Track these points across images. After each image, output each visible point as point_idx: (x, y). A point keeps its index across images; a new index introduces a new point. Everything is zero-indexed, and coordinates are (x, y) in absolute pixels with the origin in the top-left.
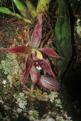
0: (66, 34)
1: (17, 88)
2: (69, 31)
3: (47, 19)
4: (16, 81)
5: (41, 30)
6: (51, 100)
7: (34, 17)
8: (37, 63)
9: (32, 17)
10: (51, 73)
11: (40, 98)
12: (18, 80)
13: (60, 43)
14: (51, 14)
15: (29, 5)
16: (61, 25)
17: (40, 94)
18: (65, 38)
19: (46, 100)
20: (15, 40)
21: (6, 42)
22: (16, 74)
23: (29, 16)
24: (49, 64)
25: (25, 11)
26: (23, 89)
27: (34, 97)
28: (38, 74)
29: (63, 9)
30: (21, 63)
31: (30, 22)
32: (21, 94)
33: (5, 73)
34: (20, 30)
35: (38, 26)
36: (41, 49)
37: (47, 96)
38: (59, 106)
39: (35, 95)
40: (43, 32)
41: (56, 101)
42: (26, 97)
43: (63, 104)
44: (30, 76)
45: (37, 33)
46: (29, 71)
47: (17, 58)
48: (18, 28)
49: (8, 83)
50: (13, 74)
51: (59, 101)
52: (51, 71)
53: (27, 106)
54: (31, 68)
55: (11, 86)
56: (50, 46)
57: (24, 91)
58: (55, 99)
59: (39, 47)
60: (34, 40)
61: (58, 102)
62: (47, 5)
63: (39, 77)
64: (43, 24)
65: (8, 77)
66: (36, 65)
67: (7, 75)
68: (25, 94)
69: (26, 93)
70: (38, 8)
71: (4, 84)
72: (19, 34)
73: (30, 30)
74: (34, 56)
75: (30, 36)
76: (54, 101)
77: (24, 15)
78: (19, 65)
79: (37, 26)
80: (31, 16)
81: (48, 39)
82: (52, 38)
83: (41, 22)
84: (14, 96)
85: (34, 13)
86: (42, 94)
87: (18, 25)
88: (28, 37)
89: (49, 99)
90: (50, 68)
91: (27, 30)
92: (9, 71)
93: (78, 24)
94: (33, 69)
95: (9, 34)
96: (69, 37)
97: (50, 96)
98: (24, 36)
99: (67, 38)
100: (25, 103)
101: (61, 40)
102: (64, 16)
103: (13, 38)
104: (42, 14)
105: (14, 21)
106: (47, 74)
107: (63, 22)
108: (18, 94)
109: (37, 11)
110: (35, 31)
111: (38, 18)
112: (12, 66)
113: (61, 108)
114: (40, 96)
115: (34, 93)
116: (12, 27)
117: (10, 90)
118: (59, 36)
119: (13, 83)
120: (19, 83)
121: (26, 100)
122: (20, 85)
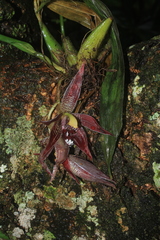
0: (117, 96)
1: (25, 181)
2: (122, 91)
3: (91, 70)
4: (25, 168)
5: (80, 85)
7: (71, 64)
8: (68, 134)
9: (68, 65)
10: (86, 151)
11: (59, 203)
12: (28, 167)
13: (106, 108)
14: (99, 64)
15: (68, 45)
17: (63, 195)
18: (114, 102)
19: (73, 208)
20: (35, 96)
21: (19, 98)
22: (28, 154)
23: (64, 62)
25: (59, 53)
26: (33, 185)
27: (52, 202)
29: (118, 59)
30: (39, 135)
32: (29, 196)
33: (8, 152)
34: (46, 82)
35: (77, 79)
36: (76, 114)
37: (74, 199)
38: (93, 220)
39: (54, 199)
40: (82, 90)
41: (88, 209)
42: (37, 201)
43: (100, 216)
44: (53, 152)
45: (73, 89)
46: (54, 143)
47: (34, 126)
48: (42, 79)
49: (9, 171)
51: (93, 210)
52: (87, 148)
54: (56, 140)
55: (13, 176)
56: (90, 112)
57: (34, 190)
58: (88, 204)
59: (74, 112)
60: (67, 99)
61: (92, 212)
62: (94, 49)
64: (84, 76)
65: (11, 159)
66: (64, 138)
67: (9, 156)
69: (38, 194)
70: (82, 50)
71: (2, 171)
72: (44, 88)
73: (63, 83)
74: (63, 124)
75: (62, 93)
76: (85, 210)
77: (57, 59)
78: (36, 139)
79: (74, 78)
80: (66, 62)
82: (96, 101)
83: (81, 73)
84: (16, 196)
85: (73, 59)
86: (67, 194)
87: (43, 74)
88: (58, 94)
89: (77, 208)
91: (56, 84)
92: (15, 149)
93: (136, 83)
95: (27, 85)
96: (120, 100)
97: (79, 199)
98: (51, 93)
99: (118, 101)
100: (32, 214)
101: (109, 105)
102: (118, 70)
103: (33, 94)
104: (85, 62)
105: (37, 66)
107: (115, 79)
108: (23, 194)
109: (79, 56)
110: (71, 85)
112: (23, 140)
113: (97, 224)
114: (62, 198)
115: (52, 194)
116: (33, 75)
117: (10, 185)
118: (106, 99)
119: (18, 171)
120: (29, 172)
121: (35, 207)
122: (29, 177)
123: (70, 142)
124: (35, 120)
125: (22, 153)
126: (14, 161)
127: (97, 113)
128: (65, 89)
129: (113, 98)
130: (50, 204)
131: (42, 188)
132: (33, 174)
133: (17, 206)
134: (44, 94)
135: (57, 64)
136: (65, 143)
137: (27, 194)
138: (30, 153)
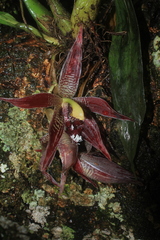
0: (133, 68)
1: (31, 180)
2: (139, 61)
3: (93, 36)
4: (28, 166)
5: (79, 58)
6: (100, 205)
7: (64, 32)
8: (73, 127)
9: (61, 33)
10: (100, 147)
11: (77, 201)
12: (31, 164)
13: (120, 86)
14: (101, 26)
15: (56, 8)
17: (78, 193)
18: (130, 76)
19: (91, 205)
20: (25, 79)
21: (7, 84)
22: (28, 150)
23: (56, 31)
24: (97, 130)
25: (46, 19)
26: (41, 181)
27: (65, 198)
29: (126, 16)
30: (38, 127)
31: (56, 42)
32: (39, 194)
33: (5, 149)
34: (36, 59)
35: (75, 51)
36: (80, 99)
37: (92, 196)
38: (116, 216)
39: (68, 195)
40: (84, 64)
41: (110, 206)
42: (49, 199)
43: (124, 212)
45: (72, 65)
46: (57, 143)
47: (29, 116)
48: (31, 56)
49: (11, 170)
50: (22, 150)
51: (116, 207)
53: (49, 219)
55: (17, 176)
56: (98, 93)
57: (43, 187)
58: (109, 201)
59: (76, 95)
60: (65, 79)
61: (114, 209)
62: (92, 7)
63: (76, 157)
64: (85, 46)
65: (10, 158)
67: (8, 154)
68: (46, 193)
69: (48, 190)
70: (74, 13)
71: (3, 171)
72: (34, 67)
73: (57, 59)
74: (65, 113)
75: (58, 72)
76: (106, 206)
77: (45, 28)
78: (35, 132)
79: (71, 50)
80: (58, 30)
81: (94, 79)
82: (103, 77)
83: (79, 43)
84: (24, 196)
85: (66, 25)
86: (82, 192)
87: (31, 49)
88: (54, 73)
89: (97, 203)
90: (99, 138)
91: (50, 60)
92: (13, 145)
93: (156, 47)
94: (64, 140)
95: (13, 67)
96: (139, 73)
97: (97, 196)
98: (44, 72)
99: (135, 76)
100: (46, 211)
101: (123, 81)
102: (128, 31)
103: (22, 77)
104: (82, 27)
105: (23, 41)
106: (93, 149)
107: (126, 44)
108: (31, 194)
109: (73, 20)
110: (68, 60)
111: (75, 35)
112: (20, 135)
113: (122, 220)
114: (77, 196)
117: (15, 184)
118: (118, 73)
119: (21, 169)
120: (33, 170)
121: (47, 205)
122: (35, 175)
126: (14, 158)
127: (108, 92)
129: (127, 69)
130: (64, 200)
132: (38, 172)
135: (47, 34)
136: (71, 140)
137: (36, 192)
138: (31, 149)
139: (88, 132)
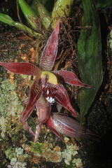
0: (94, 50)
1: (13, 139)
2: (99, 44)
3: (67, 28)
4: (12, 127)
5: (56, 44)
6: (67, 162)
7: (47, 27)
10: (68, 108)
11: (47, 158)
12: (15, 126)
13: (85, 63)
14: (73, 20)
16: (87, 39)
17: (49, 150)
18: (92, 56)
19: (59, 161)
20: (16, 61)
22: (14, 115)
23: (41, 27)
24: (66, 96)
25: (34, 18)
26: (21, 141)
27: (39, 155)
28: (48, 108)
29: (91, 15)
30: (22, 96)
32: (19, 151)
34: (25, 48)
35: (53, 38)
37: (59, 153)
39: (41, 153)
40: (60, 48)
41: (74, 162)
42: (26, 156)
45: (50, 49)
48: (22, 45)
51: (78, 162)
52: (69, 105)
55: (3, 135)
57: (23, 146)
58: (73, 157)
59: (53, 70)
60: (45, 59)
61: (77, 164)
62: (67, 7)
66: (45, 96)
68: (24, 152)
69: (26, 149)
70: (54, 10)
73: (40, 46)
74: (43, 82)
75: (40, 55)
76: (71, 162)
78: (20, 100)
80: (43, 26)
83: (57, 32)
84: (7, 153)
85: (47, 21)
86: (52, 149)
87: (22, 41)
88: (37, 56)
89: (63, 159)
90: (68, 101)
92: (2, 110)
95: (8, 52)
96: (99, 52)
97: (65, 153)
98: (30, 56)
99: (96, 55)
100: (23, 167)
101: (87, 59)
102: (92, 25)
104: (59, 21)
105: (17, 36)
106: (63, 109)
107: (90, 34)
108: (13, 151)
109: (53, 15)
110: (48, 45)
111: (54, 27)
112: (8, 102)
114: (48, 153)
115: (39, 149)
116: (14, 43)
118: (83, 54)
119: (7, 130)
120: (16, 131)
121: (25, 161)
122: (17, 135)
123: (51, 100)
124: (18, 83)
125: (9, 114)
126: (2, 121)
128: (42, 49)
129: (90, 52)
130: (38, 158)
131: (30, 144)
132: (20, 132)
133: (9, 161)
134: (24, 58)
136: (46, 101)
137: (16, 150)
138: (16, 114)
139: (59, 97)
